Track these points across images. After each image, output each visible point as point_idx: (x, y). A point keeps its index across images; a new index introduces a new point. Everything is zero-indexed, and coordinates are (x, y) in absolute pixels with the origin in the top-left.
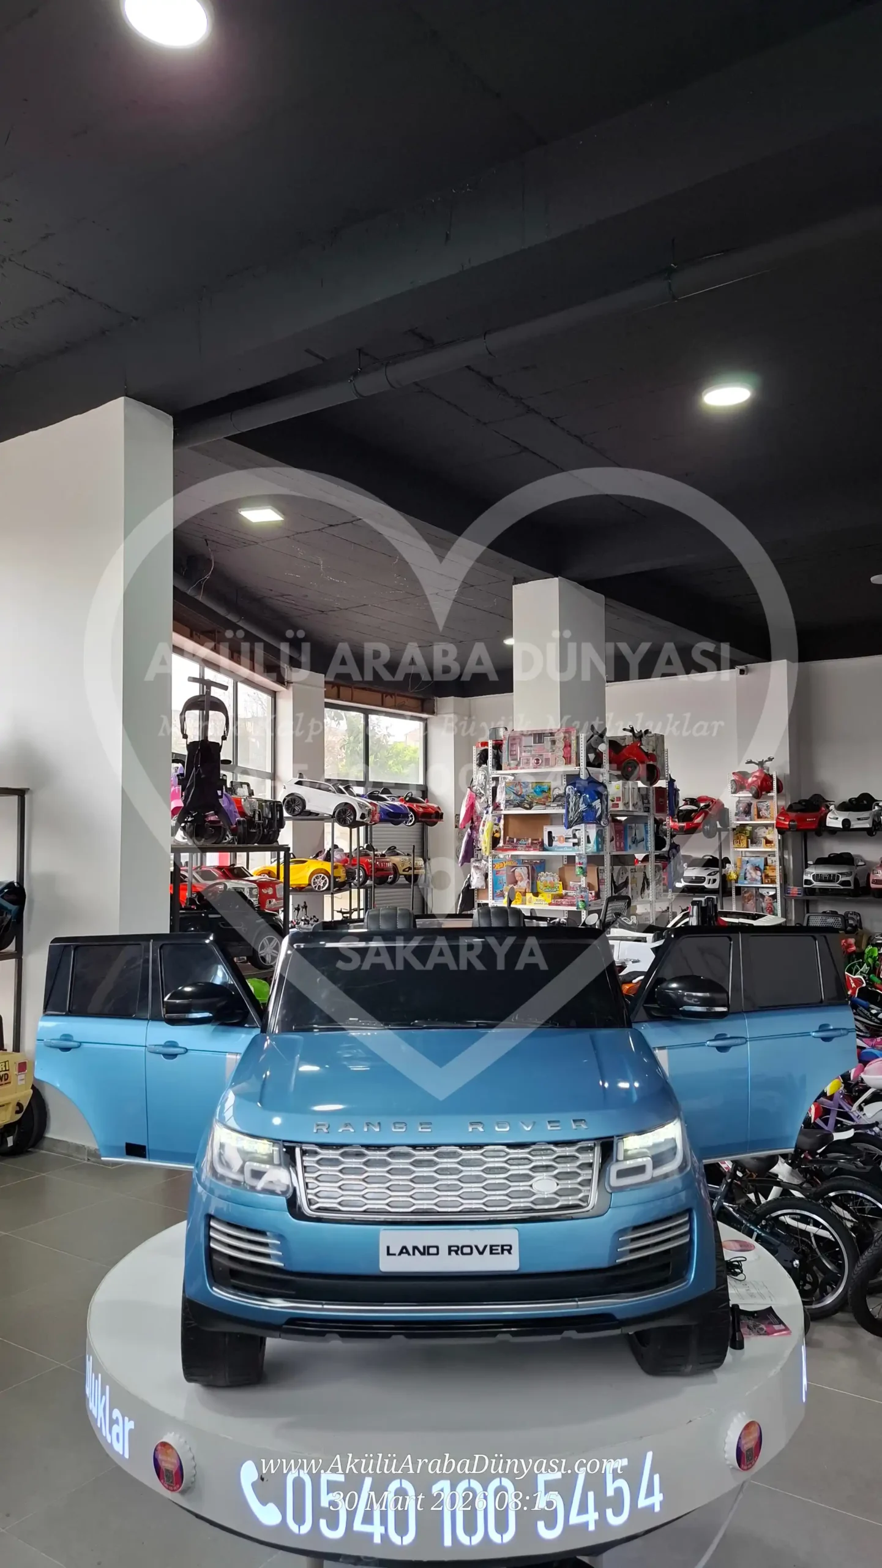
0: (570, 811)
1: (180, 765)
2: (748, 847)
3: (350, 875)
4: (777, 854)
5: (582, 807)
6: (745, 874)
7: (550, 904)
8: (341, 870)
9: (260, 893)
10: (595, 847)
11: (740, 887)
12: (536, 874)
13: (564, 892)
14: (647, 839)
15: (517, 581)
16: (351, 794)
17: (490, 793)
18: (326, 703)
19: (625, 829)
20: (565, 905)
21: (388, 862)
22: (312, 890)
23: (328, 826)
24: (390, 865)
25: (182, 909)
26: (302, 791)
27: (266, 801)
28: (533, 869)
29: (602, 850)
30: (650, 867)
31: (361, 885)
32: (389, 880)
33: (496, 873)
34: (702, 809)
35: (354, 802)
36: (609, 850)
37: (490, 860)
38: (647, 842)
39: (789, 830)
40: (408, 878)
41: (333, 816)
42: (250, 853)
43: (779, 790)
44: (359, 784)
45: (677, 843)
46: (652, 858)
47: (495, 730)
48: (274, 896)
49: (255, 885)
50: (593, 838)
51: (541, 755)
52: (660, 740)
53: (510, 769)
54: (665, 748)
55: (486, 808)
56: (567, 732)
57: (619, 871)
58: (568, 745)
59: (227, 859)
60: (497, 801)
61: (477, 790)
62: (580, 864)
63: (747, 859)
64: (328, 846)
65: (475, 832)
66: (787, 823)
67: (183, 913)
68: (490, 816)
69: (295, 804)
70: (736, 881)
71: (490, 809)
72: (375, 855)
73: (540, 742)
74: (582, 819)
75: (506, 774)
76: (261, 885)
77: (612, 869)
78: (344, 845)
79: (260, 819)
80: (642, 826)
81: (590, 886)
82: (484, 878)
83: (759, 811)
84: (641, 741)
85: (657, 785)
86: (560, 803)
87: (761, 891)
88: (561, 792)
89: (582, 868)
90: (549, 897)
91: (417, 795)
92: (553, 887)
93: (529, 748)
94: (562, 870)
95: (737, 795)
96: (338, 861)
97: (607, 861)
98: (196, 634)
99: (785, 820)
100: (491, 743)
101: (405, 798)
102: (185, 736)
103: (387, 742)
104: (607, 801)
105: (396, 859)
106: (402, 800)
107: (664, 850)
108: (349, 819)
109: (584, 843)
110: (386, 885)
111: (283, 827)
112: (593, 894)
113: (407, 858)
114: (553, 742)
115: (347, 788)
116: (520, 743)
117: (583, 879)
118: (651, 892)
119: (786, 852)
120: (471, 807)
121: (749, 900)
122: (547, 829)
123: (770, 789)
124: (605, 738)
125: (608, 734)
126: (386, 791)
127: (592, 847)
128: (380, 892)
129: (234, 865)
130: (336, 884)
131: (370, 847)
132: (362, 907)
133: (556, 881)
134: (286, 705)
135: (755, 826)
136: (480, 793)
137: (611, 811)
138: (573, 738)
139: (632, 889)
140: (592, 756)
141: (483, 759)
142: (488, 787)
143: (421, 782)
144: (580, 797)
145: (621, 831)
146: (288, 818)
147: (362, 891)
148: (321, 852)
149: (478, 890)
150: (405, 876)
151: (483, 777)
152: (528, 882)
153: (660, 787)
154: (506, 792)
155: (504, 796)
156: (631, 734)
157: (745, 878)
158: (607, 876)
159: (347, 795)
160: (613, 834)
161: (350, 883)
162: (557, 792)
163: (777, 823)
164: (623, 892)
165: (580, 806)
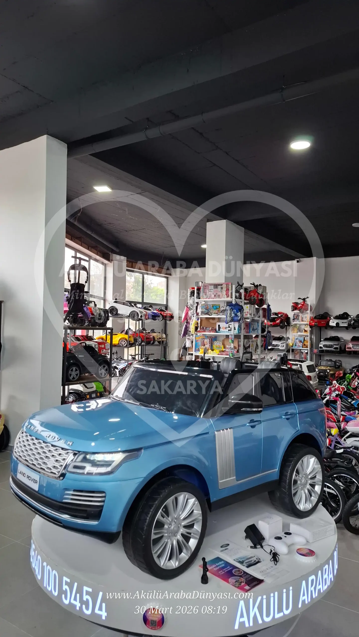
0: (228, 316)
1: (67, 293)
2: (297, 333)
3: (136, 340)
4: (309, 336)
5: (233, 315)
6: (296, 343)
7: (218, 354)
8: (132, 338)
9: (99, 346)
10: (238, 332)
11: (293, 349)
12: (213, 341)
13: (224, 350)
14: (258, 329)
15: (209, 220)
16: (137, 307)
17: (195, 308)
18: (127, 269)
19: (250, 325)
20: (224, 355)
21: (151, 335)
22: (120, 346)
23: (126, 320)
24: (152, 337)
25: (67, 353)
26: (116, 305)
27: (102, 309)
28: (212, 339)
29: (240, 333)
30: (259, 340)
31: (140, 345)
32: (151, 343)
33: (196, 341)
34: (279, 317)
35: (137, 310)
36: (243, 333)
37: (194, 336)
38: (258, 330)
39: (314, 326)
40: (159, 342)
41: (129, 316)
42: (94, 330)
43: (311, 310)
44: (139, 303)
45: (270, 331)
46: (260, 337)
47: (197, 283)
48: (104, 348)
49: (96, 344)
50: (237, 328)
51: (217, 293)
52: (265, 289)
53: (203, 299)
54: (267, 292)
55: (193, 315)
56: (227, 285)
57: (247, 342)
58: (227, 290)
59: (85, 333)
60: (198, 312)
61: (189, 307)
62: (231, 338)
63: (297, 338)
64: (126, 328)
65: (188, 324)
66: (314, 324)
67: (68, 355)
68: (195, 318)
69: (113, 311)
70: (292, 347)
71: (195, 315)
72: (146, 332)
73: (216, 288)
74: (233, 320)
75: (202, 301)
76: (99, 344)
77: (244, 341)
78: (133, 328)
79: (99, 316)
80: (257, 323)
81: (235, 348)
82: (191, 343)
83: (302, 318)
84: (257, 288)
85: (263, 307)
86: (223, 313)
87: (302, 351)
88: (224, 309)
89: (232, 340)
90: (218, 351)
91: (163, 308)
92: (220, 347)
93: (212, 290)
94: (223, 341)
95: (294, 312)
96: (131, 335)
97: (242, 337)
98: (74, 239)
99: (313, 322)
100: (196, 288)
101: (159, 309)
102: (70, 281)
103: (151, 286)
104: (243, 313)
105: (154, 334)
106: (157, 310)
107: (265, 333)
108: (136, 317)
109: (233, 330)
110: (150, 345)
111: (108, 320)
112: (236, 351)
113: (159, 334)
114: (222, 288)
115: (135, 305)
116: (208, 288)
117: (232, 344)
118: (259, 351)
119: (313, 335)
120: (187, 314)
121: (297, 354)
122: (218, 324)
123: (307, 310)
124: (243, 287)
125: (244, 286)
126: (151, 307)
127: (236, 332)
128: (148, 348)
129: (88, 335)
130: (130, 344)
131: (144, 329)
132: (140, 353)
133: (221, 345)
134: (110, 271)
135: (300, 325)
136: (191, 308)
137: (245, 317)
138: (230, 286)
139: (251, 349)
140: (237, 294)
141: (192, 293)
142: (194, 306)
143: (165, 303)
144: (232, 311)
145: (248, 326)
146: (111, 316)
147: (140, 347)
148: (124, 331)
149: (189, 348)
150: (158, 341)
151: (192, 302)
152: (210, 345)
153: (264, 308)
154: (202, 308)
155: (201, 310)
156: (253, 286)
157: (296, 346)
158: (242, 344)
159: (135, 307)
160: (245, 327)
161: (135, 344)
162: (222, 309)
163: (310, 323)
164: (248, 350)
165: (232, 314)
